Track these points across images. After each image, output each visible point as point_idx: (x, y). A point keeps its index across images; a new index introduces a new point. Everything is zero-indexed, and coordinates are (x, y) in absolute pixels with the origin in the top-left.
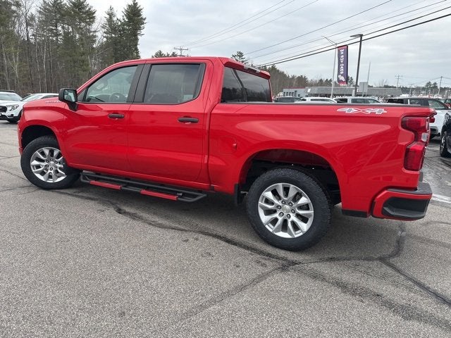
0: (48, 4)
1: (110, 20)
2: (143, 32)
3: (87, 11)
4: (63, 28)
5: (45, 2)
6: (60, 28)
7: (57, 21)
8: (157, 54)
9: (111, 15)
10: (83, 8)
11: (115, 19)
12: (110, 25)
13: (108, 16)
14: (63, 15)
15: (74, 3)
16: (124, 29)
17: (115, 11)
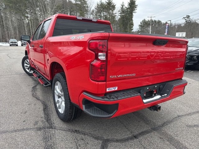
0: (99, 5)
1: (122, 8)
2: (136, 11)
3: (112, 5)
4: (103, 14)
5: (97, 4)
6: (102, 14)
7: (101, 11)
8: (143, 21)
9: (123, 6)
10: (111, 4)
11: (124, 7)
12: (122, 10)
13: (121, 6)
14: (103, 9)
15: (108, 3)
16: (127, 11)
17: (124, 4)
